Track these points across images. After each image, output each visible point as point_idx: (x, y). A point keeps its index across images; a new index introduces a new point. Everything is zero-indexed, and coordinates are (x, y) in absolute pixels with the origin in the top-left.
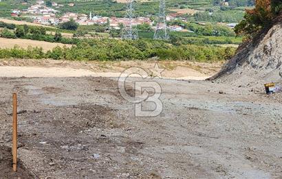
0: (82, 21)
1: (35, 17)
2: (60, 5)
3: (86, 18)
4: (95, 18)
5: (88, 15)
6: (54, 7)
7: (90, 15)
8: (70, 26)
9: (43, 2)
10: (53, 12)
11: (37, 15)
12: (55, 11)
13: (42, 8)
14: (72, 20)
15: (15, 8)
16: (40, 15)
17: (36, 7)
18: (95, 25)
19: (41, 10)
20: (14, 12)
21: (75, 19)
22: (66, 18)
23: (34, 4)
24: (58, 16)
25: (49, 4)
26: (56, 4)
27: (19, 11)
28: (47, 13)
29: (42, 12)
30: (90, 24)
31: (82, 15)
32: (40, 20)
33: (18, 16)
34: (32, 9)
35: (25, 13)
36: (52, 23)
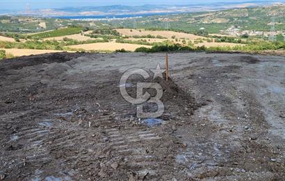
0: (251, 34)
1: (230, 33)
4: (257, 32)
6: (238, 28)
7: (255, 31)
8: (245, 36)
9: (234, 26)
10: (238, 30)
13: (233, 29)
14: (246, 33)
15: (221, 29)
17: (230, 29)
18: (257, 35)
20: (221, 31)
21: (248, 33)
22: (244, 33)
23: (230, 27)
24: (240, 32)
25: (236, 27)
26: (240, 27)
27: (223, 31)
28: (235, 31)
29: (233, 31)
30: (255, 35)
31: (251, 31)
32: (232, 34)
33: (223, 33)
34: (228, 30)
35: (226, 31)
36: (237, 35)
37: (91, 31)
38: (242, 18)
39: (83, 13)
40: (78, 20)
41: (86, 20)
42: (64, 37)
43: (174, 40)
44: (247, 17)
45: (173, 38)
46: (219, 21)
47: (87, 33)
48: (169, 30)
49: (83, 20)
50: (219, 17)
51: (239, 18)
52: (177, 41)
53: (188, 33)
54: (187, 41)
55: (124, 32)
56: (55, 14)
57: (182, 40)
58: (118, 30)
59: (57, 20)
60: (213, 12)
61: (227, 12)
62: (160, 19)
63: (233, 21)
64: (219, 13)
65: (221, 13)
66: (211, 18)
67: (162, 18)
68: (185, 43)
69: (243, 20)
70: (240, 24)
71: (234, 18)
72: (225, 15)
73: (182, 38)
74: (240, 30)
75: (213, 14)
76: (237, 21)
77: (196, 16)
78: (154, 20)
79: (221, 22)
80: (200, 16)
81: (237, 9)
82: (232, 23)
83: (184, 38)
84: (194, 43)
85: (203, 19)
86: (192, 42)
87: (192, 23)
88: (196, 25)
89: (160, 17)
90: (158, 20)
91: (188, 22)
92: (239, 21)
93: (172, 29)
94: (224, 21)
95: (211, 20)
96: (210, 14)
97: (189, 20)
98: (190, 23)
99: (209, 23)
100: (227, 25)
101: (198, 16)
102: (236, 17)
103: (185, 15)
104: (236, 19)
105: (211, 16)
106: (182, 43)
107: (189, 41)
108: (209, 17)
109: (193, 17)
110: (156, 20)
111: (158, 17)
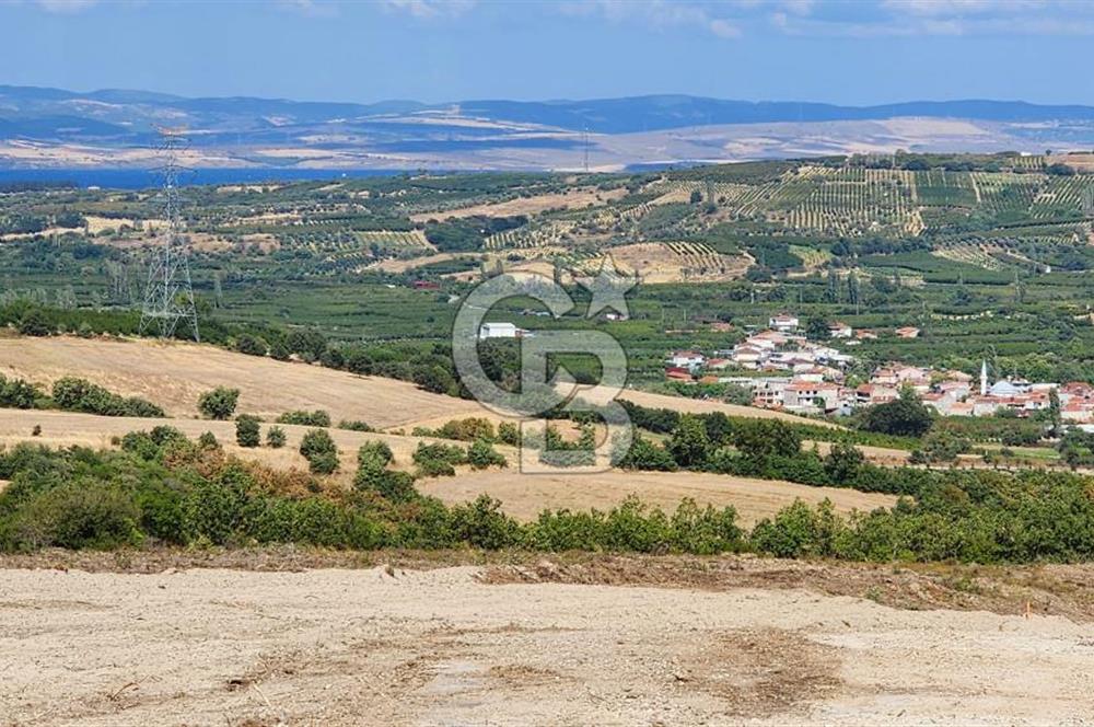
0: (951, 400)
1: (760, 383)
2: (862, 335)
3: (965, 388)
4: (1004, 388)
5: (974, 372)
6: (839, 344)
7: (984, 377)
8: (902, 421)
9: (795, 322)
10: (833, 364)
11: (770, 372)
12: (842, 358)
13: (790, 346)
14: (908, 393)
15: (680, 348)
16: (781, 372)
17: (766, 343)
18: (1001, 415)
19: (787, 356)
20: (680, 361)
21: (922, 389)
22: (885, 388)
23: (757, 332)
24: (855, 377)
25: (818, 331)
26: (848, 332)
27: (699, 360)
28: (810, 366)
29: (791, 365)
30: (982, 409)
31: (952, 374)
32: (780, 396)
33: (695, 378)
34: (747, 351)
35: (722, 365)
36: (828, 407)
38: (872, 249)
43: (225, 431)
44: (912, 245)
45: (218, 405)
46: (663, 271)
48: (182, 332)
50: (664, 230)
51: (841, 249)
52: (248, 436)
53: (361, 367)
54: (348, 445)
57: (296, 434)
60: (603, 182)
61: (731, 192)
62: (96, 225)
63: (792, 275)
64: (660, 195)
65: (680, 194)
66: (590, 236)
67: (118, 216)
68: (330, 468)
69: (881, 273)
70: (852, 300)
71: (793, 249)
72: (712, 210)
73: (301, 419)
74: (848, 358)
75: (605, 196)
76: (825, 274)
77: (447, 215)
78: (46, 234)
79: (680, 278)
80: (478, 211)
81: (822, 171)
82: (778, 296)
83: (320, 419)
84: (412, 470)
85: (511, 245)
86: (396, 457)
87: (410, 272)
88: (446, 300)
89: (98, 207)
90: (79, 230)
91: (367, 261)
92: (844, 273)
93: (212, 324)
94: (703, 271)
95: (589, 251)
96: (578, 200)
97: (374, 248)
98: (392, 277)
99: (566, 279)
100: (738, 307)
101: (458, 215)
102: (811, 242)
103: (343, 198)
104: (813, 260)
105: (585, 219)
106: (303, 465)
107: (366, 449)
108: (566, 229)
109: (416, 219)
110: (62, 231)
111: (80, 206)
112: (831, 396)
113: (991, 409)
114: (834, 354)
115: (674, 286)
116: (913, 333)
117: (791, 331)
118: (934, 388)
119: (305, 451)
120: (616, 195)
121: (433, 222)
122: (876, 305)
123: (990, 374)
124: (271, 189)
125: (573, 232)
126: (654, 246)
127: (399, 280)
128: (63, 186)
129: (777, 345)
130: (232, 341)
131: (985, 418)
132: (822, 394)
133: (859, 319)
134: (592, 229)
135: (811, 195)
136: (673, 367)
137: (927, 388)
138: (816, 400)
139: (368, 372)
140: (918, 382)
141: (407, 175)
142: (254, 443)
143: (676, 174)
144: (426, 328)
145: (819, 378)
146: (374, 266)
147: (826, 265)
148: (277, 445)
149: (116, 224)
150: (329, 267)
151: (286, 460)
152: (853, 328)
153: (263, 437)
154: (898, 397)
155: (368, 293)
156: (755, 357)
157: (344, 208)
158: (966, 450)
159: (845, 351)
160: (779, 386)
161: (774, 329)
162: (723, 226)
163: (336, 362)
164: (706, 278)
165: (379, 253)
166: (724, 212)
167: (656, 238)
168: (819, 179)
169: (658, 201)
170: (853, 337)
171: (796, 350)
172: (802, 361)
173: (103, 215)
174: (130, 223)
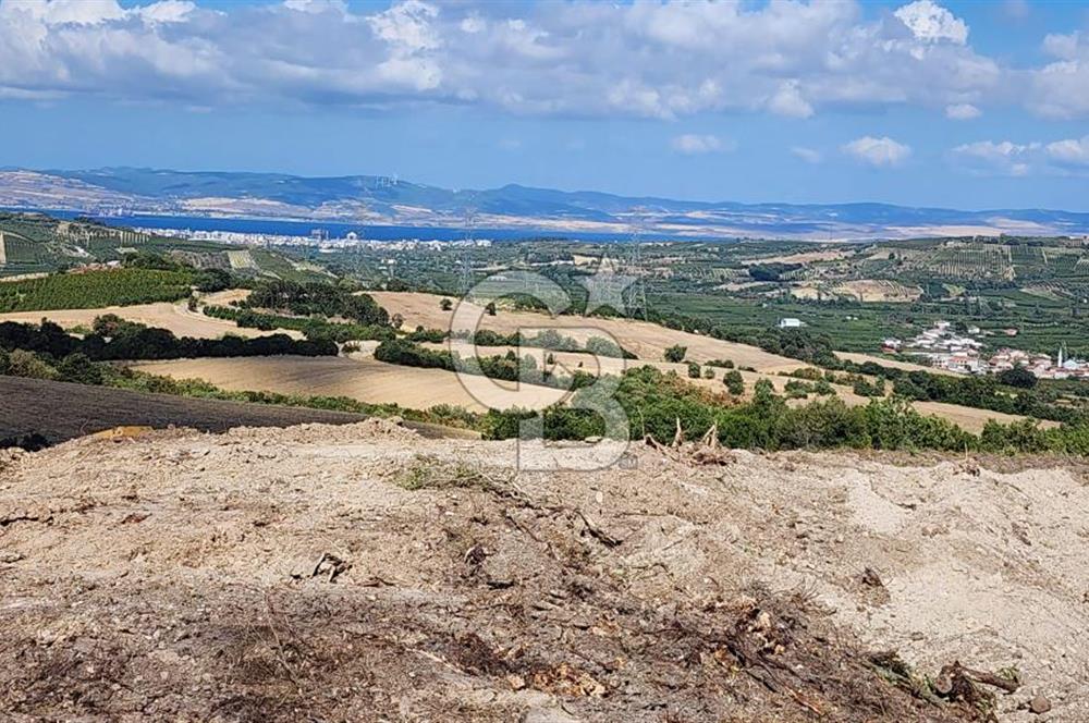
0: (1041, 370)
1: (935, 356)
2: (985, 332)
3: (1048, 363)
4: (1072, 365)
5: (1054, 355)
6: (972, 336)
7: (1060, 357)
8: (1019, 378)
9: (948, 324)
10: (972, 347)
11: (938, 351)
12: (978, 345)
13: (947, 337)
14: (1017, 363)
15: (888, 337)
16: (944, 351)
17: (933, 335)
18: (1070, 378)
19: (947, 342)
20: (888, 343)
21: (1025, 363)
22: (1004, 361)
23: (929, 328)
24: (986, 354)
25: (961, 329)
26: (977, 330)
27: (899, 342)
28: (960, 348)
29: (949, 346)
30: (1058, 375)
31: (1040, 355)
32: (946, 364)
33: (898, 351)
34: (925, 339)
35: (912, 345)
36: (973, 370)
37: (243, 295)
38: (988, 286)
39: (196, 205)
40: (169, 233)
41: (212, 237)
42: (102, 312)
43: (682, 369)
44: (1012, 285)
45: (675, 355)
46: (874, 294)
47: (222, 299)
48: (638, 315)
49: (198, 236)
51: (970, 286)
52: (695, 373)
53: (732, 338)
54: (749, 380)
55: (413, 311)
56: (56, 197)
57: (721, 373)
58: (383, 299)
59: (63, 227)
60: (843, 247)
61: (910, 254)
62: (579, 260)
63: (943, 299)
64: (872, 255)
65: (884, 255)
66: (835, 275)
67: (590, 256)
68: (738, 391)
69: (994, 299)
70: (977, 313)
71: (945, 285)
72: (900, 263)
73: (718, 364)
74: (980, 344)
75: (844, 254)
76: (961, 299)
77: (760, 261)
78: (553, 263)
79: (884, 299)
80: (776, 260)
81: (960, 244)
82: (937, 310)
83: (729, 365)
84: (785, 395)
85: (793, 279)
86: (775, 387)
87: (741, 290)
88: (761, 305)
89: (579, 251)
90: (571, 262)
91: (718, 284)
92: (972, 299)
93: (654, 312)
94: (896, 295)
95: (836, 283)
96: (828, 256)
97: (722, 277)
98: (732, 293)
99: (824, 298)
100: (915, 315)
101: (767, 262)
102: (954, 282)
103: (706, 251)
104: (955, 291)
105: (833, 266)
106: (726, 389)
107: (759, 382)
108: (822, 271)
109: (743, 263)
110: (562, 262)
111: (571, 250)
112: (974, 365)
113: (1064, 375)
114: (972, 342)
115: (880, 303)
116: (1014, 332)
117: (946, 328)
118: (1032, 364)
119: (726, 382)
120: (850, 254)
121: (753, 265)
122: (990, 317)
123: (1063, 356)
124: (668, 244)
125: (826, 272)
126: (871, 282)
127: (736, 294)
128: (562, 239)
129: (941, 336)
130: (664, 322)
131: (1061, 380)
132: (969, 363)
133: (982, 324)
134: (836, 271)
135: (955, 257)
136: (885, 346)
137: (1027, 362)
138: (966, 366)
139: (736, 341)
140: (1022, 359)
141: (738, 240)
142: (698, 376)
143: (882, 244)
144: (752, 320)
145: (965, 354)
146: (723, 287)
147: (962, 295)
148: (709, 378)
149: (589, 260)
150: (699, 286)
151: (717, 386)
152: (981, 328)
153: (703, 373)
154: (1012, 367)
155: (720, 300)
156: (928, 342)
157: (706, 256)
158: (1060, 397)
159: (977, 340)
160: (945, 358)
161: (937, 327)
162: (905, 272)
163: (718, 335)
164: (897, 300)
165: (724, 280)
166: (906, 265)
167: (870, 278)
168: (958, 248)
169: (871, 258)
170: (980, 334)
171: (949, 339)
172: (955, 345)
173: (582, 255)
174: (596, 259)
